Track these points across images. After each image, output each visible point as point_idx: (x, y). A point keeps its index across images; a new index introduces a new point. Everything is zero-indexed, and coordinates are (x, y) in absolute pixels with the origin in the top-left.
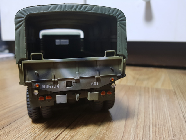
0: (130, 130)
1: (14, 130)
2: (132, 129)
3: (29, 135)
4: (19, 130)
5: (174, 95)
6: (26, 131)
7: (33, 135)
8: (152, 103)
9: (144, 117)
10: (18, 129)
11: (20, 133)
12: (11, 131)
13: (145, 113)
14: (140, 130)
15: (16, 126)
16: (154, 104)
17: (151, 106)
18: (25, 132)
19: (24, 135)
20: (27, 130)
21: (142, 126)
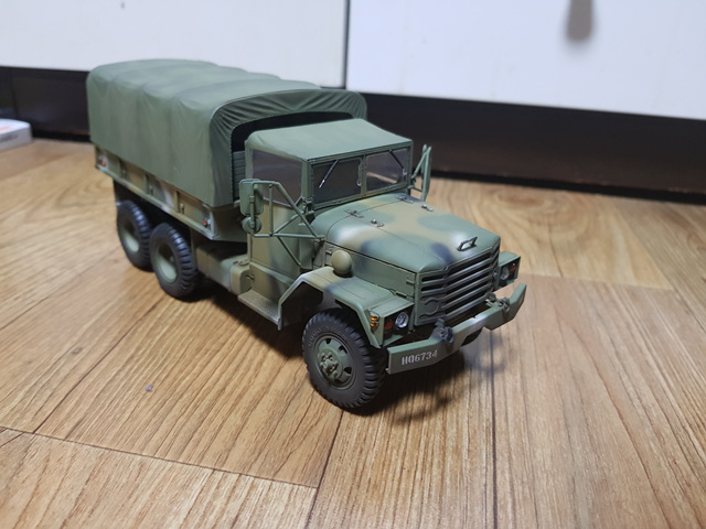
0: (651, 449)
1: (359, 486)
2: (652, 445)
3: (416, 495)
4: (372, 482)
5: (687, 312)
6: (396, 487)
7: (426, 495)
8: (649, 349)
9: (657, 400)
10: (365, 480)
11: (386, 496)
12: (355, 491)
13: (650, 387)
14: (672, 446)
15: (350, 471)
16: (655, 353)
17: (652, 362)
18: (398, 489)
19: (404, 500)
20: (396, 483)
21: (669, 431)
